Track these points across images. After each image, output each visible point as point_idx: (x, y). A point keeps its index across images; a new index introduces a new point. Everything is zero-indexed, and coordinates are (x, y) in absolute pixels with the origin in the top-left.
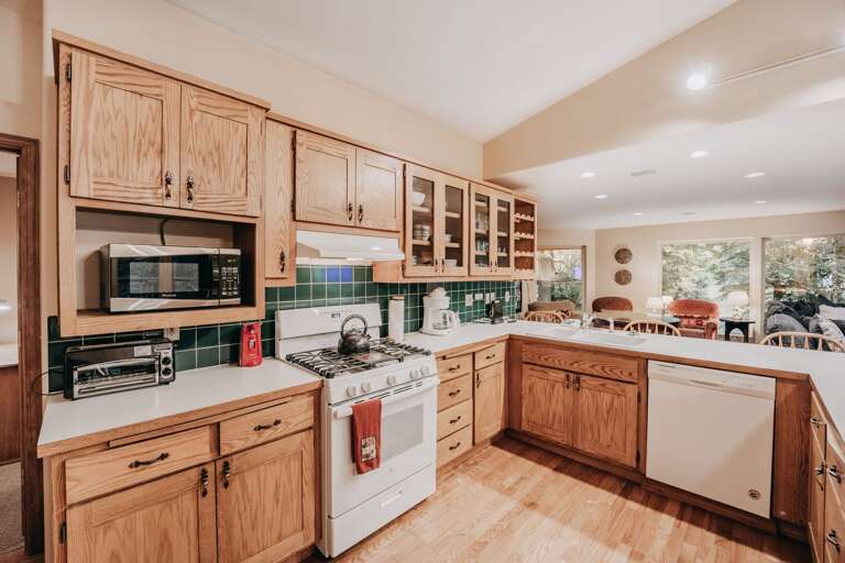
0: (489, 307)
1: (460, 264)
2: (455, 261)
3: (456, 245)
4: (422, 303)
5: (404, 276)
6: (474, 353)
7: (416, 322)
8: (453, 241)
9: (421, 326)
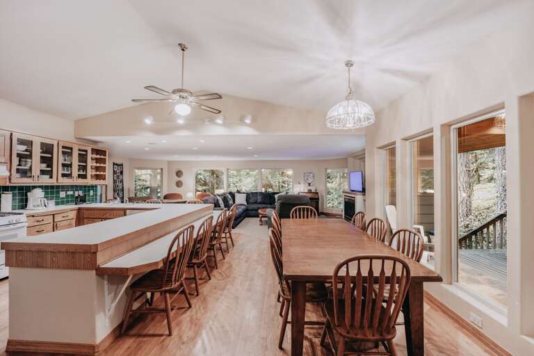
0: (77, 197)
1: (51, 177)
2: (48, 176)
3: (49, 169)
4: (26, 195)
5: (10, 182)
6: (54, 215)
7: (24, 204)
8: (48, 167)
9: (26, 207)
